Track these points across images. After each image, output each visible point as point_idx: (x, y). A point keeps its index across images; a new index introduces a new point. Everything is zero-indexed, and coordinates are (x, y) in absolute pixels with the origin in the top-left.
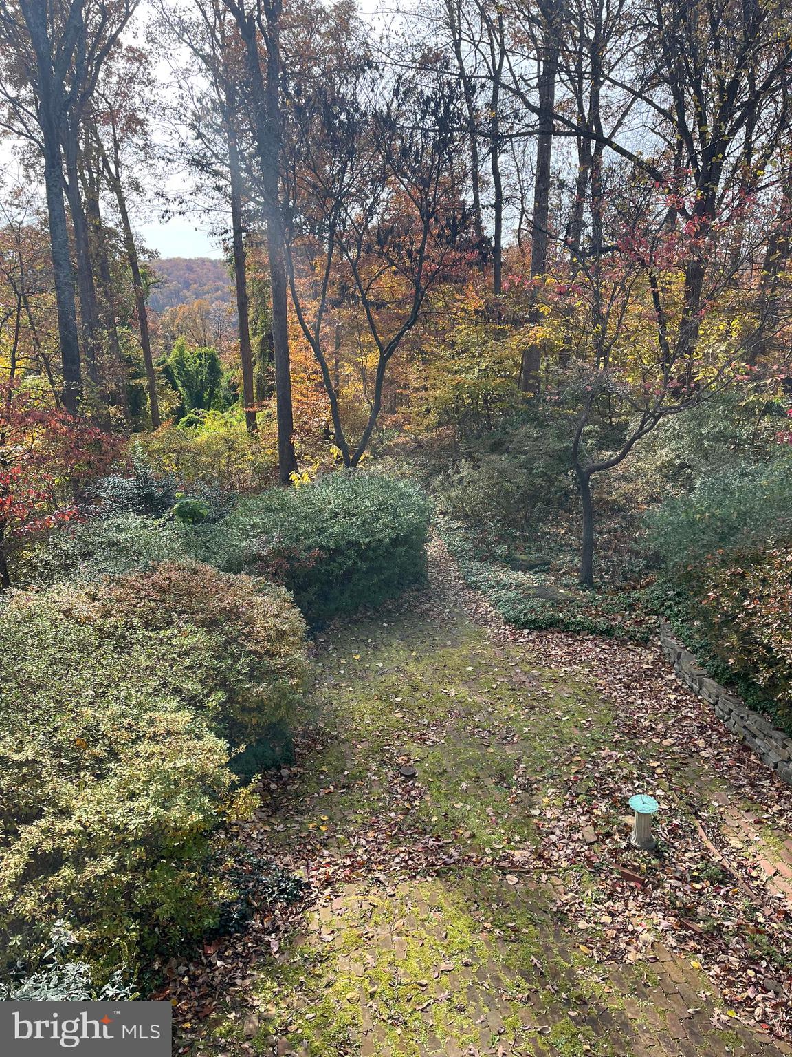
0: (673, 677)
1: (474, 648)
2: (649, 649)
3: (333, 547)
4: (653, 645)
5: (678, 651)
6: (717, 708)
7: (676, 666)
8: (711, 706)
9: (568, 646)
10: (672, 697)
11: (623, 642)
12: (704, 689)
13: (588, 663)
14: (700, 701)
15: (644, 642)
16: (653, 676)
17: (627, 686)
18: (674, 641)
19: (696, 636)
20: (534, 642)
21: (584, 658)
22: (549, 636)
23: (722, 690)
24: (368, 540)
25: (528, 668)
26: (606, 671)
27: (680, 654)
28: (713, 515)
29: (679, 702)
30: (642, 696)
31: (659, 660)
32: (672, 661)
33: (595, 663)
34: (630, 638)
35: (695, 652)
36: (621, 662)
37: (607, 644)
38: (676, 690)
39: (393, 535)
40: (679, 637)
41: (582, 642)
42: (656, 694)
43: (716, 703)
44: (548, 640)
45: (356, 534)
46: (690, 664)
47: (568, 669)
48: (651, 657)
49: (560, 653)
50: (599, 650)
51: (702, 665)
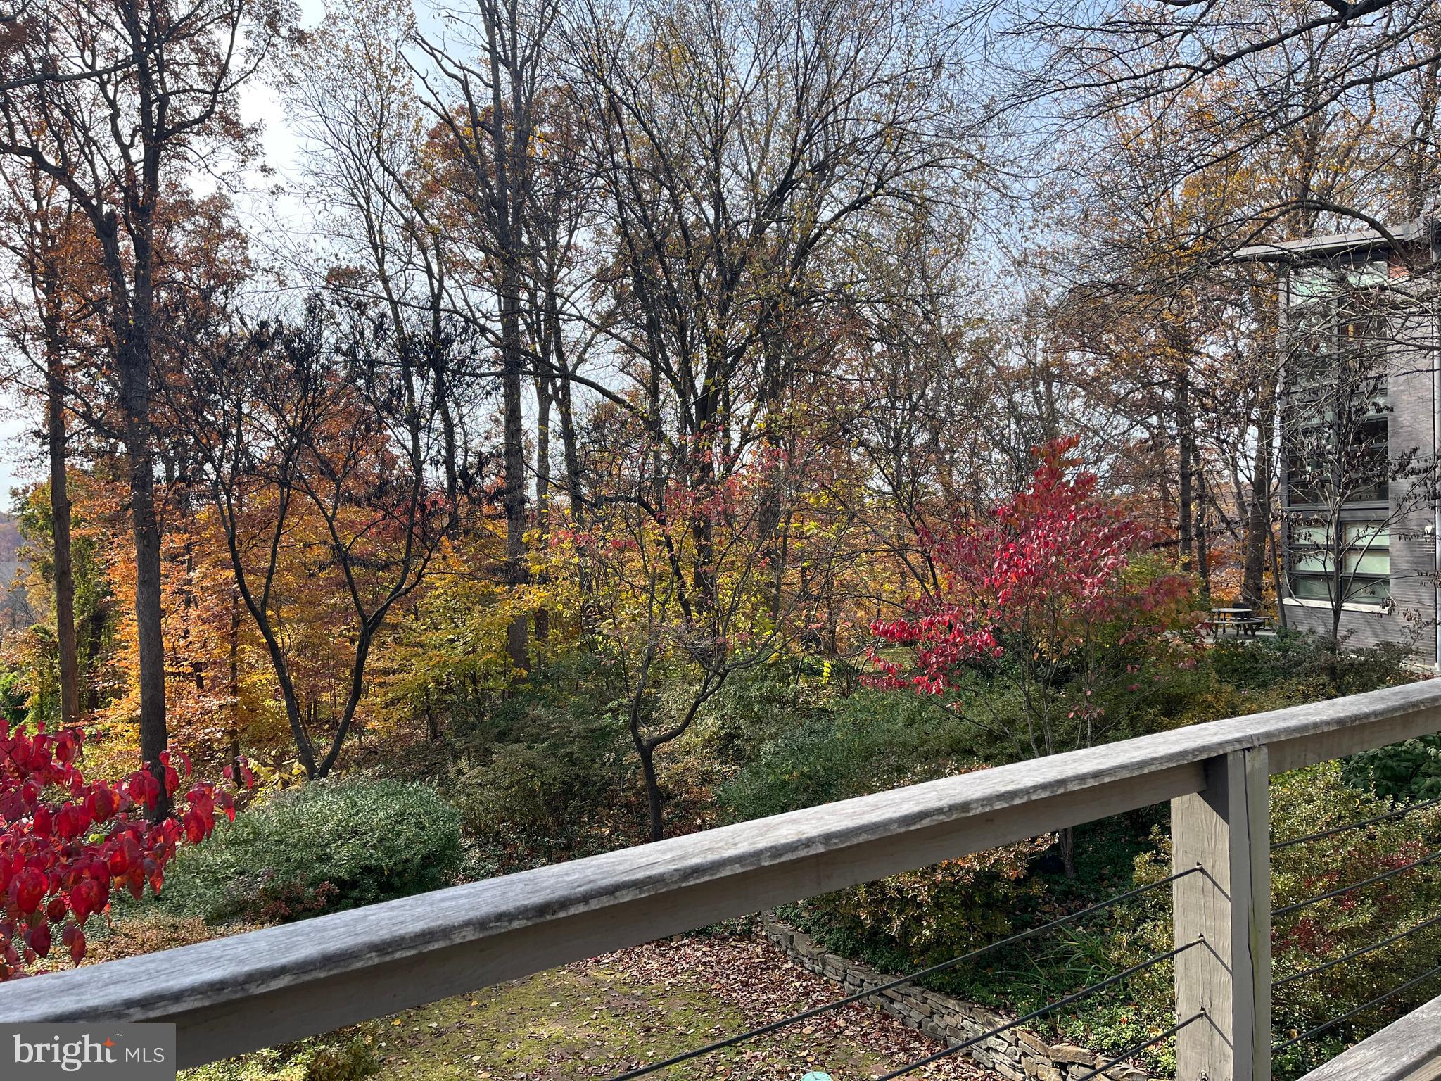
0: (790, 965)
1: (550, 982)
2: (754, 942)
3: (346, 877)
4: (757, 936)
5: (790, 934)
6: (846, 984)
7: (789, 953)
8: (840, 985)
9: (663, 956)
10: (798, 984)
11: (725, 939)
12: (828, 968)
13: (692, 970)
14: (826, 982)
15: (747, 935)
16: (768, 968)
17: (745, 984)
18: (781, 925)
19: (804, 914)
20: (621, 960)
21: (687, 966)
22: (638, 950)
23: (848, 963)
24: (392, 862)
25: (625, 989)
26: (716, 974)
27: (792, 937)
28: (802, 774)
29: (805, 987)
30: (764, 990)
31: (769, 951)
32: (784, 948)
33: (701, 968)
34: (732, 934)
35: (807, 931)
36: (729, 962)
37: (706, 945)
38: (798, 977)
39: (424, 852)
40: (786, 919)
41: (677, 949)
42: (780, 985)
43: (845, 979)
44: (637, 954)
45: (373, 856)
46: (804, 945)
47: (672, 981)
48: (759, 950)
49: (656, 966)
50: (699, 954)
51: (820, 943)
